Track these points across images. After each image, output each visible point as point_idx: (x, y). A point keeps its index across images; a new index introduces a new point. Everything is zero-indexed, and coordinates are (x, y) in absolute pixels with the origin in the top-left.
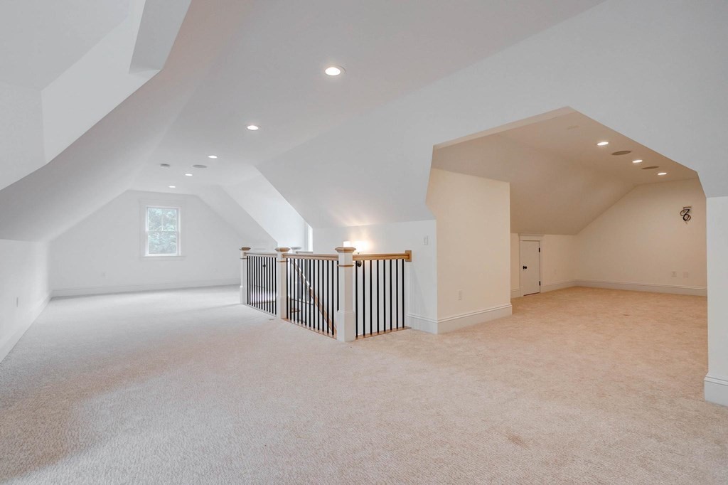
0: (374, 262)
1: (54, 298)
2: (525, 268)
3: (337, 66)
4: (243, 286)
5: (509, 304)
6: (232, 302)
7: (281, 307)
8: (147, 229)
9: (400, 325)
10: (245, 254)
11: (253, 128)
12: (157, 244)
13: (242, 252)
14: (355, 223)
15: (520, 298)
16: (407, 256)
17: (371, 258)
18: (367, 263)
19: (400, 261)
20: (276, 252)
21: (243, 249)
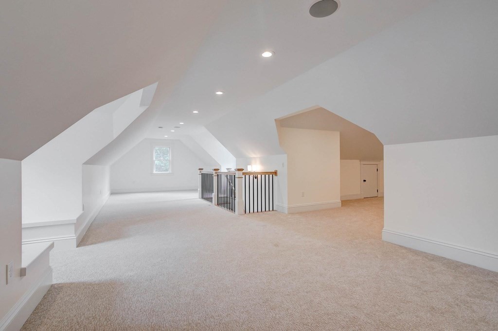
0: (263, 176)
1: (112, 193)
2: (365, 181)
3: (269, 51)
4: (200, 189)
5: (339, 201)
6: (195, 197)
7: (215, 200)
8: (154, 159)
9: (271, 209)
10: (200, 172)
11: (219, 93)
12: (163, 166)
13: (199, 171)
14: (253, 155)
15: (361, 199)
16: (275, 173)
17: (261, 173)
18: (259, 176)
19: (271, 176)
20: (213, 171)
21: (200, 169)
